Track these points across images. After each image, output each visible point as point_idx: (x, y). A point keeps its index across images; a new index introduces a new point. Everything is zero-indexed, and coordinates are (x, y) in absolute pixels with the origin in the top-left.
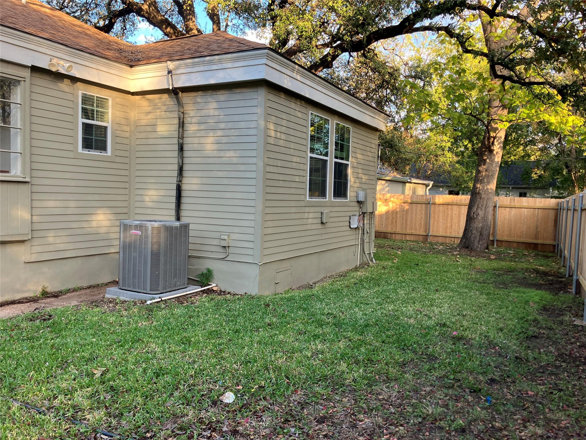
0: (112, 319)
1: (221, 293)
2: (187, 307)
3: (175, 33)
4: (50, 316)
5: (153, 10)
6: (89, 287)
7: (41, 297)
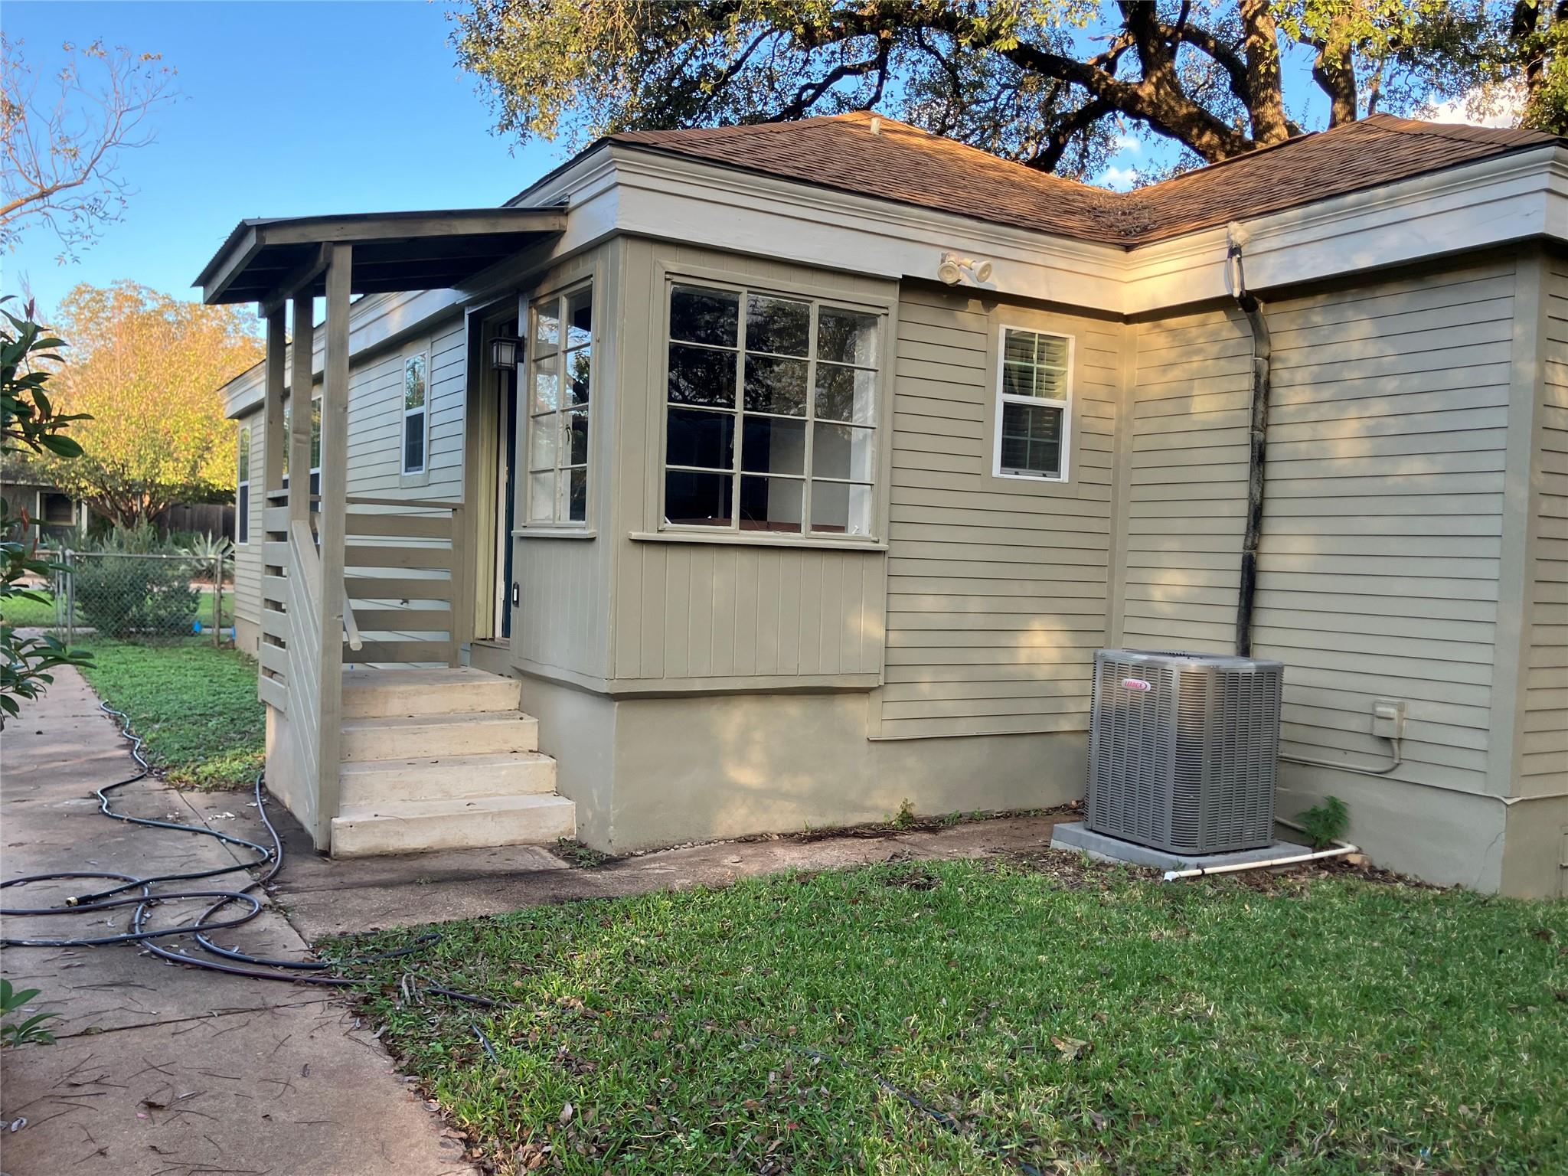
0: (1081, 909)
1: (1374, 873)
2: (1277, 903)
3: (1223, 143)
4: (929, 879)
5: (1166, 93)
6: (1007, 816)
7: (900, 826)
